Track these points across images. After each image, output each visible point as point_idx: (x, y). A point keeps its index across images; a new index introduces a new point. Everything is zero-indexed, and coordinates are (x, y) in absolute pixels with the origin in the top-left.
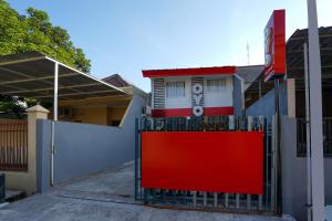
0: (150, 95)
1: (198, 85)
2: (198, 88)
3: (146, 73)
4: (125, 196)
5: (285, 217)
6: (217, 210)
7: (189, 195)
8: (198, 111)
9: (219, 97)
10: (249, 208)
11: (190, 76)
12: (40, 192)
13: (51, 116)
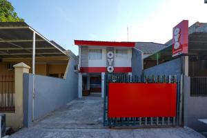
0: (78, 56)
1: (111, 53)
2: (110, 55)
3: (77, 42)
4: (92, 124)
5: (185, 127)
6: (153, 127)
7: (137, 120)
8: (110, 69)
9: (123, 61)
10: (169, 124)
11: (106, 47)
12: (27, 127)
13: (31, 71)
